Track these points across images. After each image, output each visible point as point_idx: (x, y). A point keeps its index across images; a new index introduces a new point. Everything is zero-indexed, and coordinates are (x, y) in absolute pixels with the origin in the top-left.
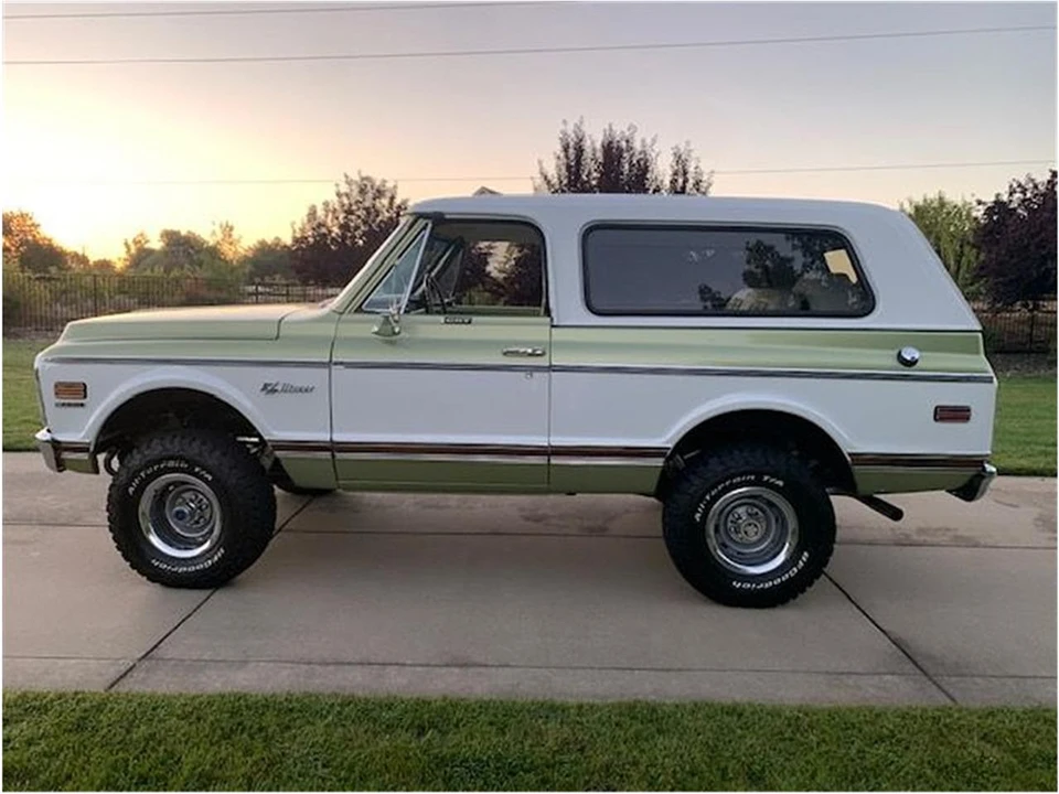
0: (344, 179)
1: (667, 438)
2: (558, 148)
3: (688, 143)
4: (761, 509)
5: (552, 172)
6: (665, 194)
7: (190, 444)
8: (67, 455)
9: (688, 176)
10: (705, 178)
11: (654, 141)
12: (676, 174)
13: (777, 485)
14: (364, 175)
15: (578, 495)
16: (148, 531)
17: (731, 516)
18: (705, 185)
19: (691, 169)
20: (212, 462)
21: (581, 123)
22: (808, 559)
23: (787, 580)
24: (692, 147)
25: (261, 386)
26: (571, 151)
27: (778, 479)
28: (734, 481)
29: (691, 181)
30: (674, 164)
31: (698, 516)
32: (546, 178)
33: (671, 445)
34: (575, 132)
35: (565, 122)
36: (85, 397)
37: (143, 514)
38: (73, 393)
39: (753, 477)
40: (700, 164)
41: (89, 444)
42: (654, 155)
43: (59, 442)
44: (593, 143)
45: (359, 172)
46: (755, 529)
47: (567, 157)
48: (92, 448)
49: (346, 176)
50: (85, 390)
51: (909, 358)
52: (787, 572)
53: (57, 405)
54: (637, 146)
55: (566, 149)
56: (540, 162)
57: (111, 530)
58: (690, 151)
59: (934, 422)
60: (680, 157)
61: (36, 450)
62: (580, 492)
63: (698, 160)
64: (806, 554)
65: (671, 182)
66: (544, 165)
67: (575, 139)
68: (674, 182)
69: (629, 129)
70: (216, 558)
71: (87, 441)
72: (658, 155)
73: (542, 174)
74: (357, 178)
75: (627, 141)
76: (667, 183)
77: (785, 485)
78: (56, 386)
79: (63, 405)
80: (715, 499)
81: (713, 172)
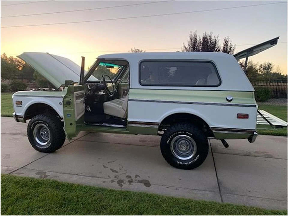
0: (131, 50)
1: (159, 120)
2: (189, 39)
3: (228, 37)
4: (188, 142)
5: (187, 46)
6: (221, 52)
7: (44, 117)
8: (19, 119)
9: (228, 46)
10: (233, 47)
11: (218, 36)
12: (225, 46)
13: (190, 135)
14: (136, 49)
15: (138, 135)
16: (35, 137)
17: (179, 143)
18: (233, 49)
19: (229, 44)
20: (48, 121)
21: (196, 32)
22: (199, 157)
23: (193, 162)
24: (229, 37)
25: (59, 103)
26: (193, 40)
27: (191, 133)
28: (178, 133)
29: (229, 48)
30: (224, 43)
31: (168, 142)
32: (185, 48)
33: (160, 122)
34: (194, 34)
35: (191, 32)
36: (22, 104)
37: (34, 133)
38: (20, 103)
39: (183, 132)
40: (232, 43)
41: (23, 116)
42: (218, 40)
43: (17, 115)
44: (200, 37)
45: (135, 48)
46: (185, 147)
47: (191, 42)
48: (23, 117)
49: (131, 49)
50: (22, 103)
51: (229, 99)
52: (193, 160)
53: (16, 106)
54: (213, 38)
55: (191, 40)
56: (184, 43)
57: (28, 137)
58: (229, 39)
59: (237, 118)
60: (226, 41)
61: (12, 117)
62: (139, 134)
63: (231, 41)
64: (198, 155)
65: (223, 48)
66: (185, 44)
67: (194, 37)
68: (224, 48)
69: (210, 33)
70: (49, 146)
71: (22, 115)
72: (219, 41)
73: (184, 47)
74: (134, 50)
75: (210, 37)
76: (222, 48)
77: (192, 135)
78: (16, 102)
79: (17, 106)
80: (173, 138)
81: (236, 45)
